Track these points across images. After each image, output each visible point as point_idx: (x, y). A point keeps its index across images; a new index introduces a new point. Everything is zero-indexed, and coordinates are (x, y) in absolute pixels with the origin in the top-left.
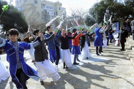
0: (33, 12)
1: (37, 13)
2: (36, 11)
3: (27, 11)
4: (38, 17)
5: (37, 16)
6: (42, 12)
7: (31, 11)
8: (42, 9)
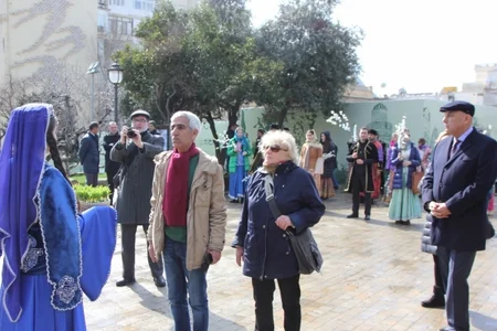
0: (48, 30)
1: (67, 34)
2: (63, 26)
3: (14, 20)
4: (71, 52)
5: (70, 46)
6: (101, 29)
7: (40, 22)
8: (102, 12)
